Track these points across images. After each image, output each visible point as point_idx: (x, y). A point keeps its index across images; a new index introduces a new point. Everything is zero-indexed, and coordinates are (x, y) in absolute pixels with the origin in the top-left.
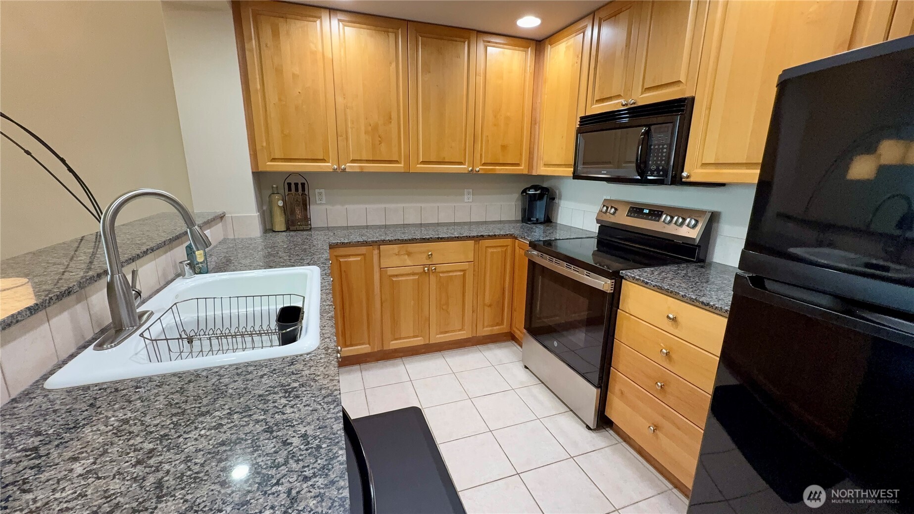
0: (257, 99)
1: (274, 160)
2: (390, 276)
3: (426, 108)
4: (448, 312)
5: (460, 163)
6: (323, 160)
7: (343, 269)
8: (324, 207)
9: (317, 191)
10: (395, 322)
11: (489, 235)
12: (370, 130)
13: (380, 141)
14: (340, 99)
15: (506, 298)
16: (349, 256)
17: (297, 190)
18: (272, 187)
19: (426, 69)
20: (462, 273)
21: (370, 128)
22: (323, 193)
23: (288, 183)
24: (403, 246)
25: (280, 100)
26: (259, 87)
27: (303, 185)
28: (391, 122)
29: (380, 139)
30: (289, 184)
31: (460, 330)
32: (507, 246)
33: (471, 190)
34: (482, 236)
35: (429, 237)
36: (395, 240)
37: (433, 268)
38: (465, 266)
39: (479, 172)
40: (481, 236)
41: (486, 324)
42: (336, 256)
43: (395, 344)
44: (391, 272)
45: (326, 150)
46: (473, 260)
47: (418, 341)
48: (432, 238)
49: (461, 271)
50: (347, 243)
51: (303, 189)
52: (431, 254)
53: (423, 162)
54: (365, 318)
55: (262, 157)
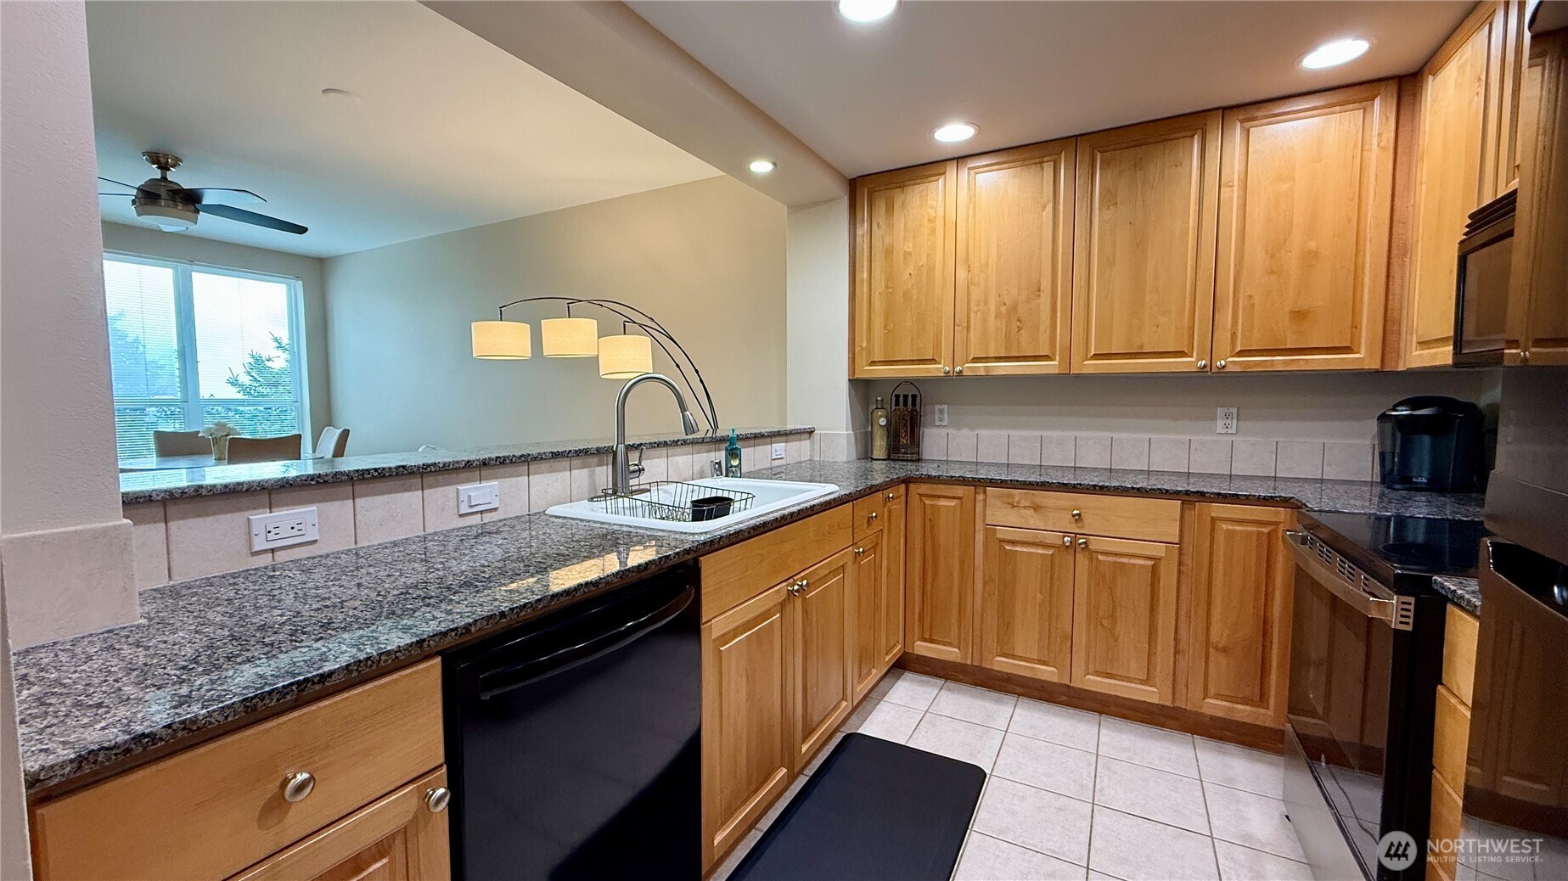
0: (862, 289)
1: (873, 363)
2: (1001, 541)
3: (1108, 263)
4: (1113, 635)
5: (1181, 354)
6: (933, 361)
7: (929, 516)
8: (944, 431)
9: (937, 407)
10: (1006, 625)
11: (1219, 494)
12: (1004, 312)
13: (1018, 327)
14: (962, 274)
15: (1275, 646)
16: (939, 497)
17: (905, 404)
18: (877, 400)
19: (1109, 199)
20: (1151, 563)
21: (1003, 309)
22: (946, 410)
23: (896, 395)
24: (1025, 493)
25: (887, 287)
26: (865, 276)
27: (914, 397)
28: (1039, 296)
29: (1019, 324)
30: (897, 397)
31: (1143, 682)
32: (1277, 524)
33: (1234, 410)
34: (1202, 494)
35: (1076, 482)
36: (1011, 480)
37: (1081, 541)
38: (1159, 550)
39: (1227, 369)
40: (1197, 492)
41: (1212, 691)
42: (921, 495)
43: (1001, 664)
44: (1001, 533)
45: (937, 346)
46: (1177, 540)
47: (1047, 673)
48: (1080, 484)
49: (1150, 558)
50: (935, 477)
51: (914, 404)
52: (1079, 515)
53: (1096, 356)
54: (955, 601)
55: (861, 360)
